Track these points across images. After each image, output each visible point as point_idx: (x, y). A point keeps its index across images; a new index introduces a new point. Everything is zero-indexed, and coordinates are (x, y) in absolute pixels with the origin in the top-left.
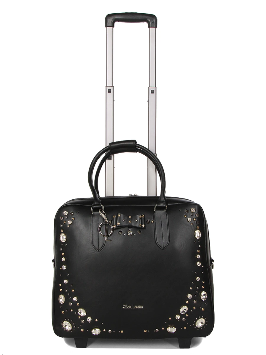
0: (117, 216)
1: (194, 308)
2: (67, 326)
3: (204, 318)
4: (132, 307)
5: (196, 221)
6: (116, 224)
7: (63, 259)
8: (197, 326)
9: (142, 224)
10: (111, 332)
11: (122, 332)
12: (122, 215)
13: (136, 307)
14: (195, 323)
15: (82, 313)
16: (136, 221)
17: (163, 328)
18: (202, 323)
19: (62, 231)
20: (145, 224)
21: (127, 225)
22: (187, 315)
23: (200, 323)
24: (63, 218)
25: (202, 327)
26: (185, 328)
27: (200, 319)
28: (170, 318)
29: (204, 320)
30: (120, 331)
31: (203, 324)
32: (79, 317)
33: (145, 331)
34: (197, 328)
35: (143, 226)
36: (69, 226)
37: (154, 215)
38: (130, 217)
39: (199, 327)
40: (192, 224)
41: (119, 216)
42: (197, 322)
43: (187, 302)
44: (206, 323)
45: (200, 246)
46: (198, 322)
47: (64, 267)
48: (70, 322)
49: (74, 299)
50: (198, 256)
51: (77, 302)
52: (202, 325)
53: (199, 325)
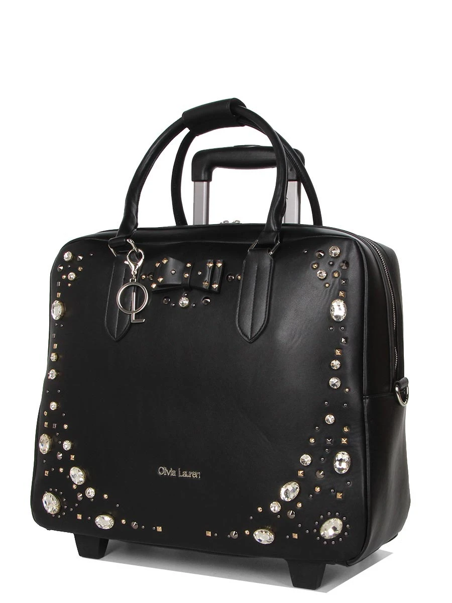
0: (161, 264)
1: (317, 489)
2: (52, 503)
3: (341, 519)
4: (177, 473)
5: (337, 279)
6: (156, 281)
7: (54, 357)
8: (322, 534)
10: (136, 527)
11: (159, 529)
12: (171, 259)
13: (185, 475)
14: (319, 528)
15: (77, 475)
16: (201, 273)
17: (247, 532)
18: (335, 529)
19: (59, 295)
20: (221, 283)
21: (180, 283)
22: (299, 505)
23: (331, 529)
24: (62, 268)
25: (335, 539)
26: (295, 536)
27: (332, 520)
28: (260, 509)
29: (341, 523)
30: (156, 528)
31: (337, 532)
32: (73, 487)
33: (209, 534)
34: (323, 539)
35: (215, 286)
36: (70, 285)
38: (189, 265)
39: (327, 537)
40: (327, 285)
41: (166, 261)
42: (324, 525)
43: (300, 473)
44: (344, 529)
45: (343, 340)
46: (326, 524)
47: (53, 374)
49: (65, 446)
50: (336, 364)
51: (71, 452)
52: (334, 535)
53: (328, 533)
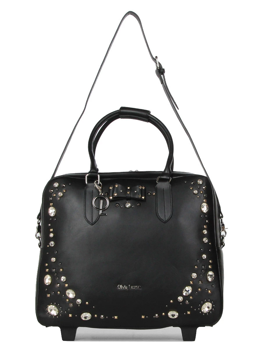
0: (114, 187)
1: (199, 290)
2: (53, 311)
3: (211, 302)
4: (128, 288)
5: (203, 194)
6: (113, 196)
7: (52, 235)
8: (202, 311)
9: (142, 196)
10: (103, 318)
11: (116, 317)
12: (120, 185)
13: (132, 288)
14: (201, 308)
15: (71, 294)
16: (136, 192)
17: (163, 314)
18: (208, 307)
19: (51, 204)
20: (145, 196)
21: (125, 196)
22: (191, 298)
23: (206, 308)
24: (52, 191)
25: (209, 313)
26: (189, 313)
27: (206, 303)
28: (171, 301)
29: (211, 304)
30: (114, 317)
31: (210, 309)
32: (67, 300)
33: (143, 317)
34: (202, 313)
35: (143, 198)
36: (59, 199)
37: (156, 187)
38: (129, 188)
39: (205, 312)
40: (198, 197)
41: (117, 186)
42: (203, 307)
43: (191, 282)
44: (213, 307)
45: (207, 221)
47: (52, 244)
48: (56, 306)
49: (62, 280)
50: (205, 232)
51: (65, 282)
52: (208, 310)
53: (205, 310)
